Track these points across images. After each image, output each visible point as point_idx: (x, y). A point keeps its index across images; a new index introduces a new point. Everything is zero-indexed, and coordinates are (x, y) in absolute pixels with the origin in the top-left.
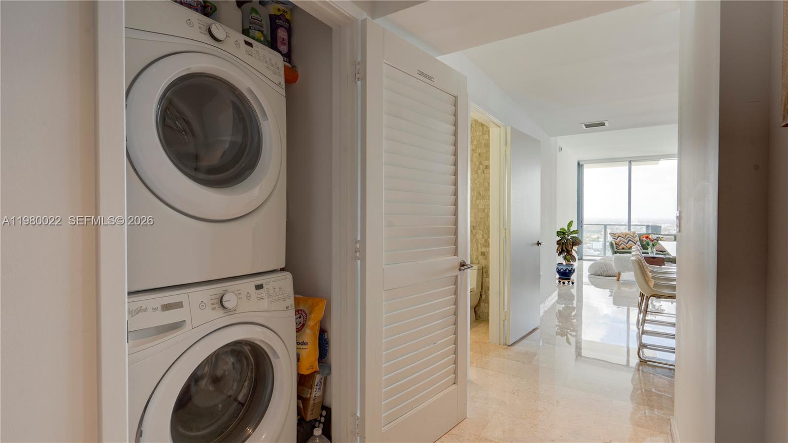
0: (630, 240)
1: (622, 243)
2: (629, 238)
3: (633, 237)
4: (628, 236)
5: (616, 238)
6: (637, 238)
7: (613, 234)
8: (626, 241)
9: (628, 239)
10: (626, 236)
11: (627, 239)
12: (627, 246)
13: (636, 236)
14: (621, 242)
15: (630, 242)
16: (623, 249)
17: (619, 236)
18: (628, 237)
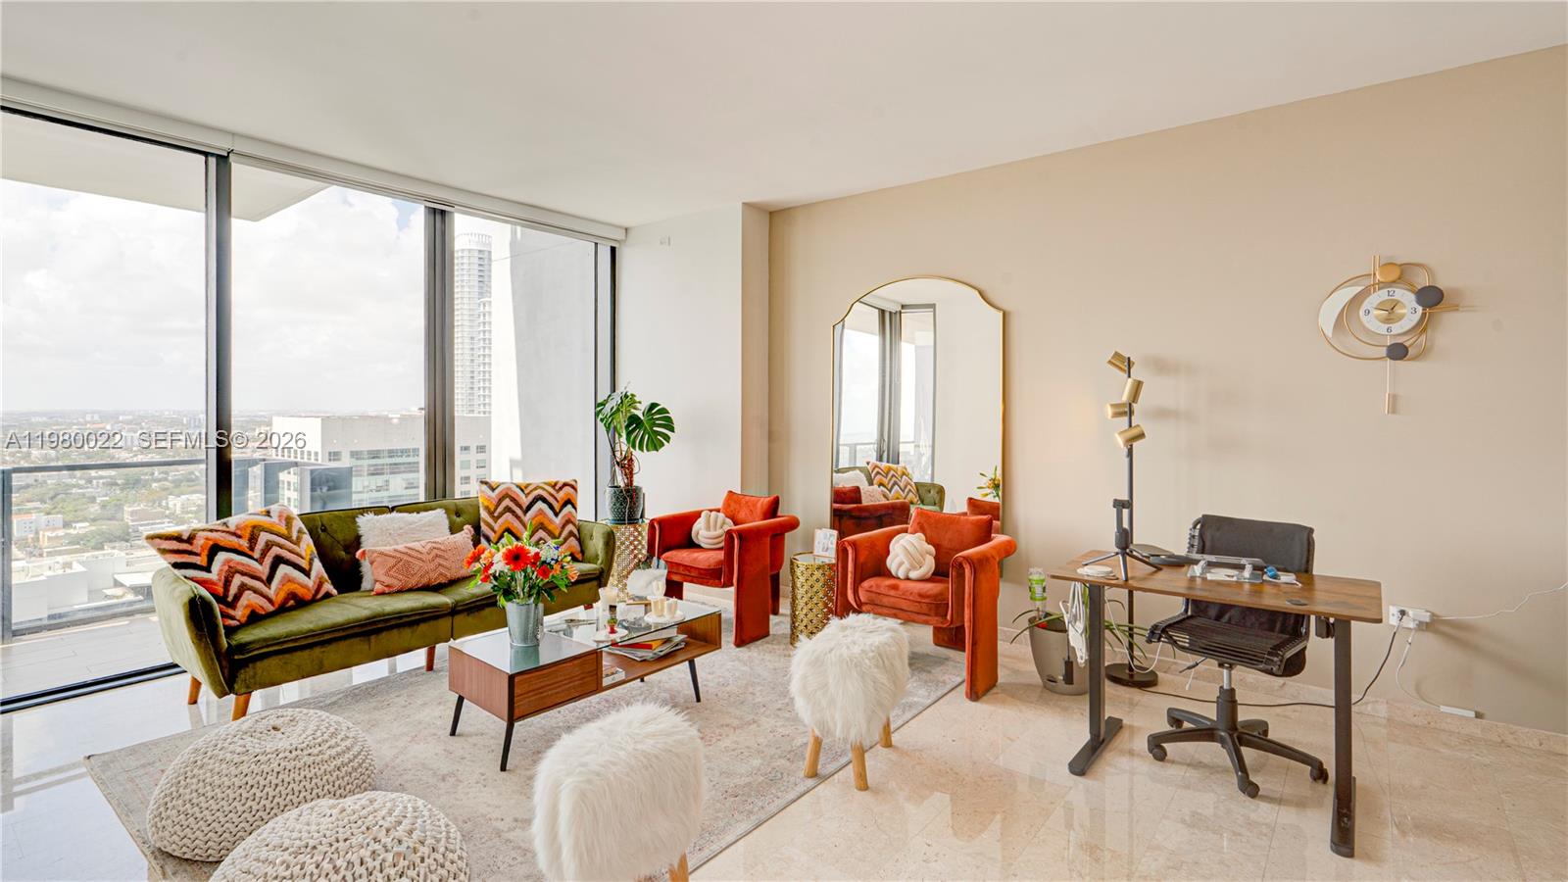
0: (278, 561)
1: (243, 588)
2: (275, 551)
3: (289, 538)
4: (264, 537)
5: (201, 560)
6: (307, 545)
7: (178, 538)
8: (263, 570)
9: (268, 560)
10: (253, 540)
11: (264, 553)
12: (271, 592)
13: (300, 531)
14: (237, 580)
15: (283, 569)
16: (255, 618)
17: (215, 549)
18: (269, 546)
